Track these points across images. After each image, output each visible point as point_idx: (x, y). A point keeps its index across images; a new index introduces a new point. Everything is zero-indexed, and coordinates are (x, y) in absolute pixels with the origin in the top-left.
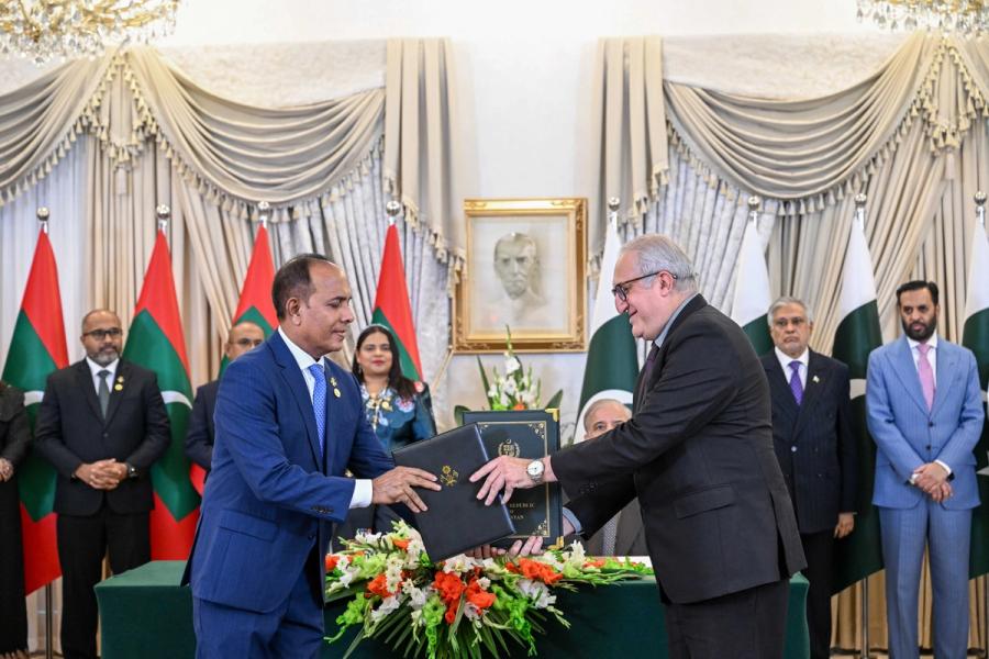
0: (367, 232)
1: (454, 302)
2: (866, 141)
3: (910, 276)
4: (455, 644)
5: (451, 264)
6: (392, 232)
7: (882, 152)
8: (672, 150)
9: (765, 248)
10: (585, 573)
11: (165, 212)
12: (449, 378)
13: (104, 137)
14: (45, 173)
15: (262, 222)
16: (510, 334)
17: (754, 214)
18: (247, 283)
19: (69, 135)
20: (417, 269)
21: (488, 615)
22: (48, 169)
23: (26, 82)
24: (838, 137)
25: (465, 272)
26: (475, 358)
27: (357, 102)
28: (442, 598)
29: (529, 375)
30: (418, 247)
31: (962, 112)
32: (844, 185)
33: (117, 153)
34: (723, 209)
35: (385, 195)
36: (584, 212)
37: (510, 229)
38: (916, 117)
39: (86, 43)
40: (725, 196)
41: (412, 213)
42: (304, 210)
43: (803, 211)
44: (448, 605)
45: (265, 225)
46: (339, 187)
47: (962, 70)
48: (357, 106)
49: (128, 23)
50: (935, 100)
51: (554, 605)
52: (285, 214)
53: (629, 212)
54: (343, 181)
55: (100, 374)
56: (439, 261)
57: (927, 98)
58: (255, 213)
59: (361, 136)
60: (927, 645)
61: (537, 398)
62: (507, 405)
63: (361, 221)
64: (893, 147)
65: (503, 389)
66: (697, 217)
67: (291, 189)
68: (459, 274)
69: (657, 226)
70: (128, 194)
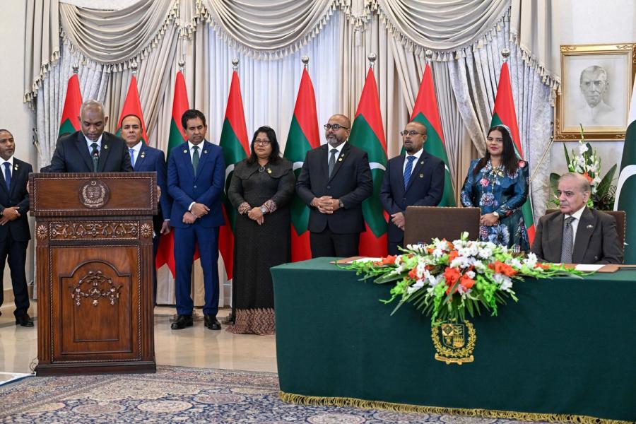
1: (555, 109)
5: (551, 86)
13: (348, 12)
19: (328, 11)
20: (530, 89)
22: (317, 32)
25: (560, 90)
33: (356, 21)
35: (511, 43)
41: (527, 55)
42: (462, 54)
46: (483, 39)
52: (451, 55)
54: (485, 36)
55: (332, 151)
56: (544, 84)
59: (497, 7)
61: (599, 169)
63: (497, 59)
67: (454, 41)
68: (556, 92)
70: (362, 46)
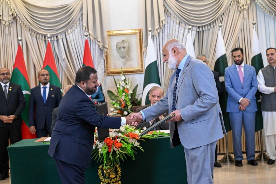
0: (79, 42)
1: (105, 61)
2: (221, 8)
3: (235, 46)
4: (111, 158)
5: (104, 50)
6: (86, 41)
7: (225, 11)
8: (166, 13)
9: (194, 40)
10: (147, 136)
11: (20, 39)
12: (105, 82)
13: (1, 18)
15: (49, 40)
16: (122, 69)
17: (190, 31)
18: (45, 58)
20: (94, 52)
21: (120, 149)
24: (213, 8)
25: (108, 52)
26: (112, 77)
27: (74, 4)
28: (107, 145)
29: (128, 80)
30: (94, 45)
32: (215, 21)
33: (5, 23)
34: (181, 30)
35: (84, 31)
36: (141, 33)
37: (120, 39)
41: (92, 36)
42: (61, 36)
43: (204, 29)
44: (109, 147)
45: (50, 41)
46: (70, 29)
48: (74, 5)
51: (139, 145)
52: (55, 38)
53: (154, 32)
54: (71, 28)
55: (4, 86)
56: (101, 49)
58: (47, 38)
59: (76, 13)
60: (245, 151)
61: (131, 87)
62: (122, 89)
63: (77, 39)
64: (229, 10)
65: (121, 85)
66: (174, 33)
67: (56, 30)
68: (106, 52)
69: (163, 36)
70: (9, 34)
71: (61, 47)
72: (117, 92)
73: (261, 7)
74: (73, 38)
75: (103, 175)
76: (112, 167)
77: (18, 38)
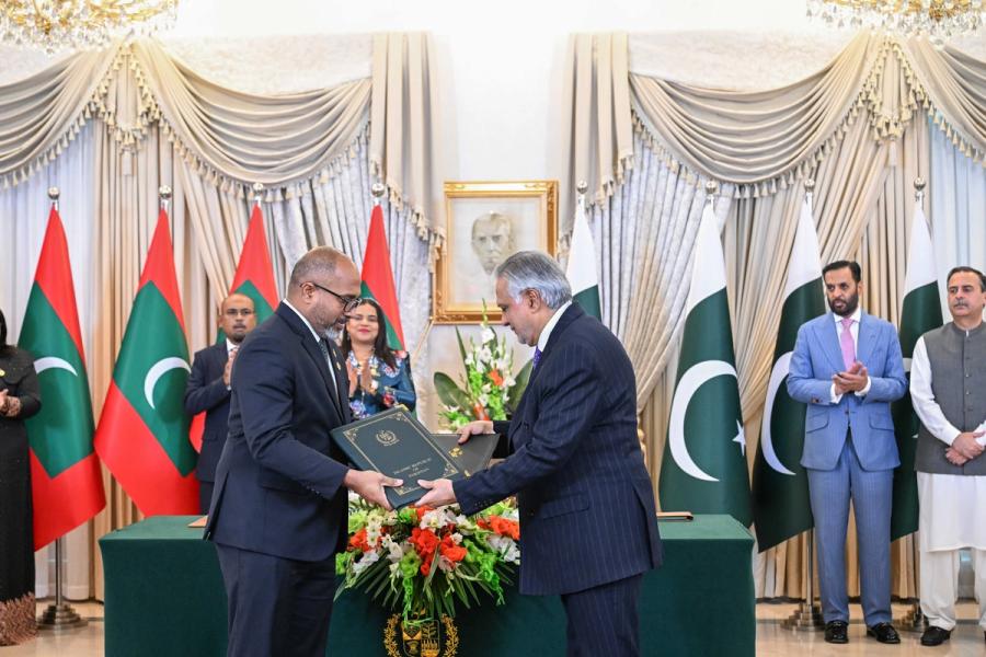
0: (354, 212)
1: (434, 276)
2: (816, 130)
3: (856, 255)
4: (429, 594)
5: (432, 241)
6: (377, 212)
7: (830, 140)
8: (636, 136)
9: (721, 229)
11: (167, 192)
12: (429, 346)
13: (111, 122)
14: (57, 156)
15: (257, 201)
17: (711, 197)
18: (242, 258)
19: (78, 120)
20: (400, 245)
21: (460, 567)
22: (59, 151)
23: (37, 71)
24: (790, 125)
25: (444, 248)
26: (453, 328)
27: (346, 91)
28: (418, 552)
29: (503, 345)
30: (401, 226)
31: (904, 104)
32: (795, 170)
33: (124, 137)
34: (683, 192)
35: (371, 177)
36: (555, 194)
38: (862, 108)
39: (94, 35)
40: (685, 179)
41: (396, 194)
42: (296, 191)
43: (756, 195)
44: (424, 558)
45: (259, 205)
46: (329, 169)
47: (905, 65)
48: (347, 93)
49: (133, 17)
50: (880, 93)
52: (279, 193)
53: (597, 194)
54: (332, 164)
56: (421, 239)
57: (872, 91)
58: (251, 192)
59: (348, 123)
61: (510, 366)
62: (482, 372)
63: (349, 200)
64: (840, 136)
65: (479, 357)
66: (659, 199)
67: (284, 171)
68: (439, 250)
69: (622, 208)
70: (133, 175)
71: (294, 224)
72: (466, 379)
73: (945, 133)
74: (335, 198)
75: (400, 648)
76: (430, 622)
77: (161, 189)
